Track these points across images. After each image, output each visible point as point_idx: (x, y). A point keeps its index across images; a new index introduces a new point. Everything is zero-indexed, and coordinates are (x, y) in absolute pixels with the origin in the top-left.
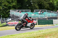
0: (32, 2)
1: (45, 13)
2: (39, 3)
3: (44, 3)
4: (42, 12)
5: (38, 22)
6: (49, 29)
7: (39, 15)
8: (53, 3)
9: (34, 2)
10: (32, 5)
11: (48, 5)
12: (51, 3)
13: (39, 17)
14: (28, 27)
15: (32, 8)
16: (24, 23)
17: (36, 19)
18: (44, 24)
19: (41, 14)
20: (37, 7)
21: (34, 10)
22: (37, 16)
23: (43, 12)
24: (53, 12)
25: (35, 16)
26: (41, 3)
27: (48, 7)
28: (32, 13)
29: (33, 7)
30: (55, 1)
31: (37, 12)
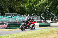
0: (2, 6)
1: (16, 17)
2: (10, 7)
3: (15, 7)
4: (12, 16)
5: (9, 26)
6: (19, 33)
7: (10, 19)
8: (24, 7)
9: (4, 6)
10: (3, 9)
11: (19, 9)
12: (22, 7)
13: (10, 21)
14: (30, 28)
15: (2, 11)
16: (27, 24)
17: (7, 23)
18: (15, 28)
19: (12, 18)
20: (8, 11)
21: (5, 14)
22: (8, 20)
23: (14, 16)
24: (23, 16)
25: (6, 19)
26: (12, 7)
27: (19, 11)
28: (2, 17)
29: (4, 11)
30: (26, 5)
31: (8, 16)
